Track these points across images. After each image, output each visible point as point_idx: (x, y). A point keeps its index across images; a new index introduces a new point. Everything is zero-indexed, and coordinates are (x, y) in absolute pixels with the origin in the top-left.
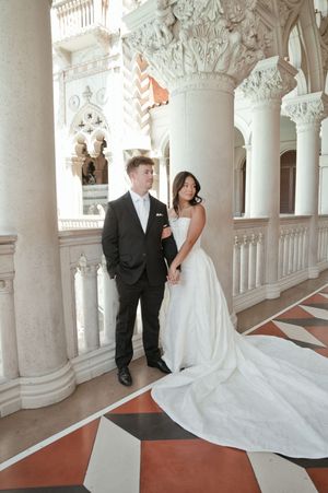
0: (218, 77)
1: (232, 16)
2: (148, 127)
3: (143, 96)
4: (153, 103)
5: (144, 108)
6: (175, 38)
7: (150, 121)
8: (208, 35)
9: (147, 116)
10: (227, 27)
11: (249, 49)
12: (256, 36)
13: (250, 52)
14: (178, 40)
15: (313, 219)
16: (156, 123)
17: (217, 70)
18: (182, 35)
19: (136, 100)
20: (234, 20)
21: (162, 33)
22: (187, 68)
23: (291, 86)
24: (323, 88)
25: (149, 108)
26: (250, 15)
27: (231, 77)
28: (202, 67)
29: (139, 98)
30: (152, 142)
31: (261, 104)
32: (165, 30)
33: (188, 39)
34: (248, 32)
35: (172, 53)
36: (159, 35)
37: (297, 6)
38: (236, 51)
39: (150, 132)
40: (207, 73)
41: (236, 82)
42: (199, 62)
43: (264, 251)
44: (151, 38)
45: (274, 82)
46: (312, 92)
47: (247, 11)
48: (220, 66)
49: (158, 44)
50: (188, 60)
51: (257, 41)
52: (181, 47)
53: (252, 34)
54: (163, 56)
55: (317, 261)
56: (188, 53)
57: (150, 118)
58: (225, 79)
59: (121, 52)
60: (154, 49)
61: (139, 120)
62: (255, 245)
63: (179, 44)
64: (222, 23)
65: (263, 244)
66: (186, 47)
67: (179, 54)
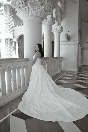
0: (38, 18)
1: (42, 1)
2: (12, 32)
3: (11, 23)
4: (14, 26)
5: (11, 27)
6: (26, 5)
7: (13, 31)
8: (36, 5)
9: (12, 29)
10: (41, 4)
11: (46, 11)
12: (48, 8)
13: (46, 12)
14: (27, 5)
15: (59, 58)
16: (15, 31)
17: (38, 16)
18: (28, 4)
19: (9, 24)
20: (43, 3)
21: (22, 3)
22: (30, 14)
23: (54, 23)
24: (61, 25)
25: (13, 27)
26: (46, 2)
27: (41, 18)
28: (34, 14)
29: (10, 24)
30: (14, 37)
31: (47, 27)
32: (23, 2)
33: (30, 6)
34: (46, 7)
35: (25, 9)
36: (21, 3)
37: (55, 3)
38: (43, 11)
39: (13, 34)
40: (35, 16)
41: (42, 19)
42: (33, 13)
43: (48, 66)
44: (19, 4)
45: (50, 21)
46: (58, 25)
47: (46, 1)
48: (39, 15)
49: (21, 6)
50: (30, 12)
51: (48, 9)
52: (28, 8)
53: (47, 7)
54: (23, 10)
55: (60, 69)
56: (30, 10)
57: (13, 30)
58: (40, 18)
59: (4, 9)
60: (20, 7)
61: (10, 30)
62: (46, 64)
63: (28, 7)
64: (40, 3)
65: (48, 64)
66: (30, 8)
67: (27, 10)
